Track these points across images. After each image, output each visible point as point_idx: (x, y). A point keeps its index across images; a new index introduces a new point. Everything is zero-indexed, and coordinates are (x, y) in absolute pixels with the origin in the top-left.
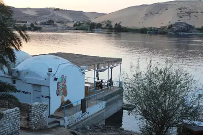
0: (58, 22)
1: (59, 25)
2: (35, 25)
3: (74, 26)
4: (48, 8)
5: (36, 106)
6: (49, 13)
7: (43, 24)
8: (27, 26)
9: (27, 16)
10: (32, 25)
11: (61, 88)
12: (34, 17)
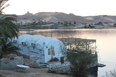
0: (105, 23)
1: (105, 24)
2: (91, 25)
3: (114, 25)
4: (100, 16)
5: (32, 57)
6: (101, 18)
7: (96, 24)
8: (87, 26)
9: (88, 21)
10: (90, 25)
11: (51, 51)
12: (91, 21)
